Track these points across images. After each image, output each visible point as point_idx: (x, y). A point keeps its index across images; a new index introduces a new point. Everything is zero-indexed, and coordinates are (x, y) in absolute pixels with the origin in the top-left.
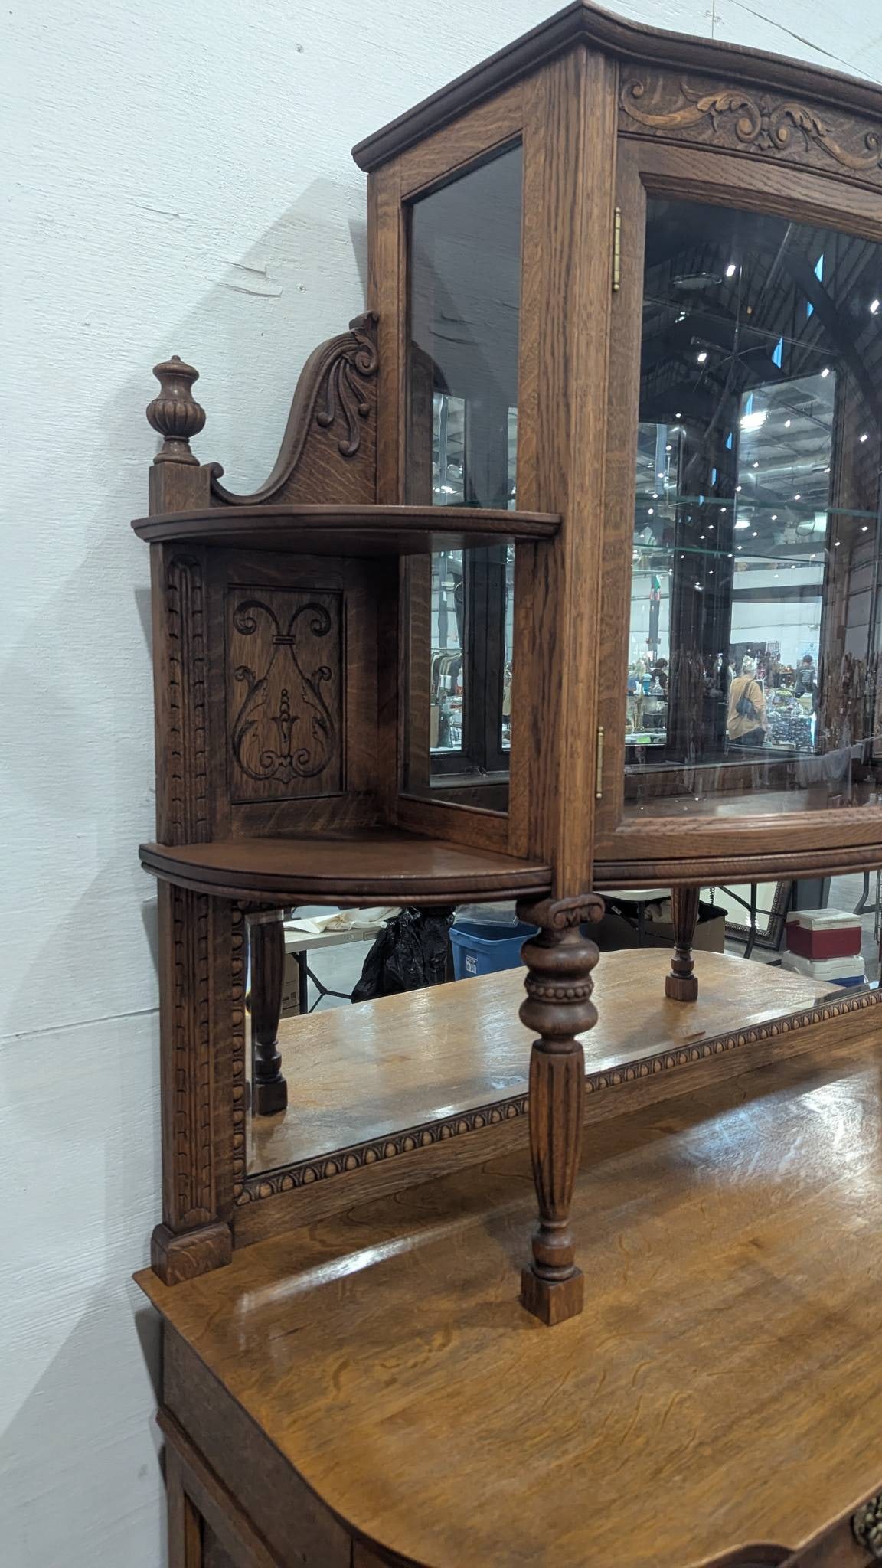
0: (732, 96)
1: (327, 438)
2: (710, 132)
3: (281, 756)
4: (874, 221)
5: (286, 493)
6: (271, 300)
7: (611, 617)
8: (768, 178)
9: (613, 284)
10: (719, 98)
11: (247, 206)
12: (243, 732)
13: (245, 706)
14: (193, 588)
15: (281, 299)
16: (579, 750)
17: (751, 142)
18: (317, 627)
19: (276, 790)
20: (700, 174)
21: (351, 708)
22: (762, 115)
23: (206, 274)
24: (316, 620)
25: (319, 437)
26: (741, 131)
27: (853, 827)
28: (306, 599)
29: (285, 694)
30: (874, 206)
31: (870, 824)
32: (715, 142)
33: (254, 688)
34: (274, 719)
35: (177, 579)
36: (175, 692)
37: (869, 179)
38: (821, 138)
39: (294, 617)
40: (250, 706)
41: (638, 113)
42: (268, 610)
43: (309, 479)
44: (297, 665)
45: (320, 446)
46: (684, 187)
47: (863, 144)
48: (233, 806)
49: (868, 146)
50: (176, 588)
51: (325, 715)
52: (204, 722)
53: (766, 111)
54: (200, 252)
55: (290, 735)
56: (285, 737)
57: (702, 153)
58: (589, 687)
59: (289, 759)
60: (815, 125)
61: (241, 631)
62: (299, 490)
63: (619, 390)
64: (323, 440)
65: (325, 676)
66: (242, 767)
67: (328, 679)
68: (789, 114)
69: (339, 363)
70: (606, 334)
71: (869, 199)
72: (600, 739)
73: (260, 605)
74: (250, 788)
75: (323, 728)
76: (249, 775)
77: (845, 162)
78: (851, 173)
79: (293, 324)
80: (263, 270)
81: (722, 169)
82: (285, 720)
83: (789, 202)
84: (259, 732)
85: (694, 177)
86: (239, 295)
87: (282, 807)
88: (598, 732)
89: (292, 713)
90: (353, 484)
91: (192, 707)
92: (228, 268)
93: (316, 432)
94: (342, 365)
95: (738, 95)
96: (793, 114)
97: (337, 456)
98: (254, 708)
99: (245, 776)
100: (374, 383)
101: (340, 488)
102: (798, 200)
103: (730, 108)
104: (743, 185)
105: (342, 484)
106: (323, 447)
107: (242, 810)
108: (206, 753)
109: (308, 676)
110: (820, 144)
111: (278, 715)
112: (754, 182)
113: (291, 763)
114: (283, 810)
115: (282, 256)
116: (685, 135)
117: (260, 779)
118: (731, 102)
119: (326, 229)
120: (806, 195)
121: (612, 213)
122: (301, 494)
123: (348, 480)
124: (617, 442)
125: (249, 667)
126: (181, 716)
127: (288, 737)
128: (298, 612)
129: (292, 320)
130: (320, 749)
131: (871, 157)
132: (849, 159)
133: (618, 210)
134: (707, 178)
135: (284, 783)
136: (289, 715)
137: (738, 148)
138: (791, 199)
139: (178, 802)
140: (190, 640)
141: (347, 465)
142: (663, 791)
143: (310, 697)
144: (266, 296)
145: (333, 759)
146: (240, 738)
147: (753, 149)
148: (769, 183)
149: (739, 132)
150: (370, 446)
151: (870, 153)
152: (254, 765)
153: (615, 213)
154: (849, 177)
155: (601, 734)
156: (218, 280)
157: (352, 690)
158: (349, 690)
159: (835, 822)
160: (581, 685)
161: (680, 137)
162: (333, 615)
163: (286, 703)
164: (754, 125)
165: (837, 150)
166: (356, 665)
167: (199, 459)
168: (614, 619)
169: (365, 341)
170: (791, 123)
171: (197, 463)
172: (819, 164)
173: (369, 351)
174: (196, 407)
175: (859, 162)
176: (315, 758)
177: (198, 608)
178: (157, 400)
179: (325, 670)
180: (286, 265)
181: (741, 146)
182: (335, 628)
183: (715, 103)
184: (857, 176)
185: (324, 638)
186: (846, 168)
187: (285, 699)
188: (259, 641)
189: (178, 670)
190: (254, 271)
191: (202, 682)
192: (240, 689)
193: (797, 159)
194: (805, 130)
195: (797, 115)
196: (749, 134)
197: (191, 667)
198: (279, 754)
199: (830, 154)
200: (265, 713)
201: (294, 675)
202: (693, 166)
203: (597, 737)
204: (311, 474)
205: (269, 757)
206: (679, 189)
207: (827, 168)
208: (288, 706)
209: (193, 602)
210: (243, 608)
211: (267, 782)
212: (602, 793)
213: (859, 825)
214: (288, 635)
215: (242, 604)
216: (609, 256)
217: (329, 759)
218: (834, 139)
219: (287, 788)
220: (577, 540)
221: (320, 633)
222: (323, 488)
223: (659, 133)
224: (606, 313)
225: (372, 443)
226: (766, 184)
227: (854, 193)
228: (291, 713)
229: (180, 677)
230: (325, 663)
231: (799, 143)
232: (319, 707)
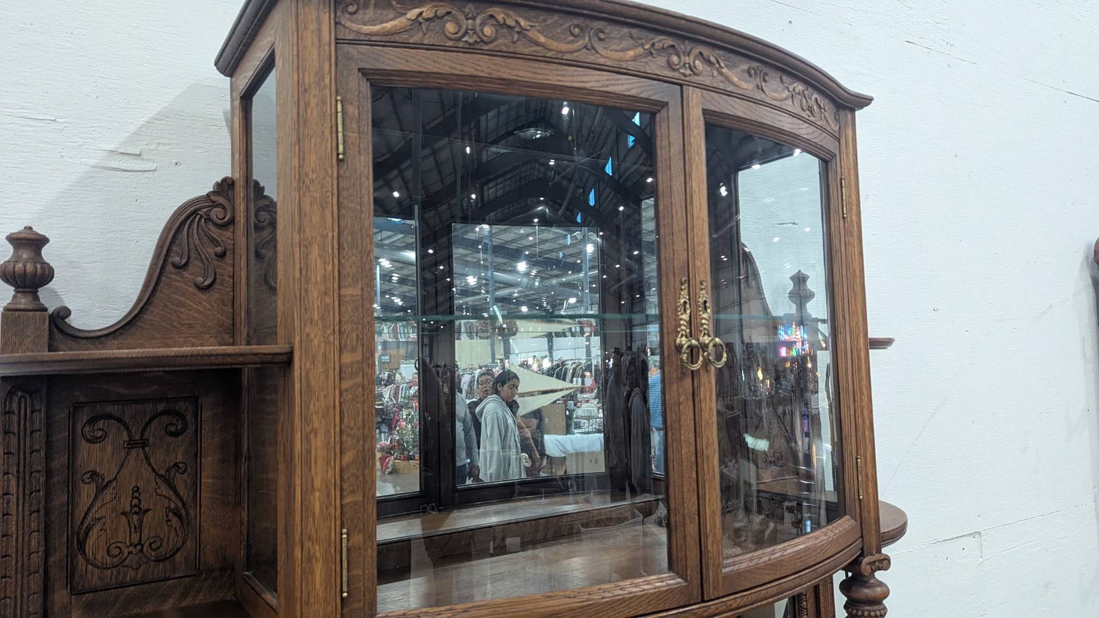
0: (437, 7)
1: (182, 277)
2: (420, 35)
3: (131, 545)
4: (587, 89)
5: (138, 323)
6: (146, 175)
7: (352, 429)
8: (479, 65)
9: (338, 154)
10: (424, 9)
11: (124, 108)
12: (89, 529)
13: (92, 505)
14: (32, 412)
15: (156, 173)
16: (318, 554)
17: (459, 39)
18: (173, 429)
19: (125, 576)
20: (411, 65)
21: (205, 495)
22: (467, 19)
23: (81, 160)
24: (172, 424)
25: (173, 276)
26: (449, 32)
27: (623, 600)
28: (161, 407)
29: (136, 490)
30: (585, 79)
31: (643, 595)
32: (426, 42)
33: (101, 489)
34: (124, 513)
35: (15, 405)
36: (8, 502)
37: (577, 59)
38: (526, 32)
39: (148, 423)
40: (98, 504)
41: (353, 25)
42: (119, 420)
43: (163, 310)
44: (150, 464)
45: (174, 283)
46: (402, 77)
47: (569, 33)
48: (73, 597)
49: (572, 34)
50: (13, 413)
51: (180, 504)
52: (39, 526)
53: (470, 15)
54: (77, 144)
55: (140, 526)
56: (135, 528)
57: (414, 50)
58: (328, 495)
59: (139, 548)
60: (517, 22)
61: (88, 441)
62: (152, 320)
63: (350, 238)
64: (178, 278)
65: (181, 471)
66: (87, 560)
67: (184, 472)
68: (492, 16)
69: (195, 217)
70: (333, 194)
71: (580, 73)
72: (345, 542)
73: (110, 417)
74: (96, 577)
75: (180, 517)
76: (94, 565)
77: (551, 47)
78: (559, 56)
79: (168, 190)
80: (138, 153)
81: (434, 61)
82: (136, 513)
83: (501, 82)
84: (107, 526)
85: (408, 69)
86: (113, 173)
87: (128, 592)
88: (342, 534)
89: (144, 506)
90: (209, 310)
91: (27, 513)
92: (105, 154)
93: (172, 273)
94: (197, 220)
95: (441, 6)
96: (496, 15)
97: (192, 289)
98: (102, 506)
99: (90, 567)
100: (231, 230)
101: (196, 315)
102: (509, 80)
103: (436, 16)
104: (454, 72)
105: (199, 312)
106: (178, 284)
107: (84, 599)
108: (40, 554)
109: (162, 472)
110: (525, 36)
111: (128, 508)
112: (465, 68)
113: (141, 550)
114: (128, 595)
115: (157, 141)
116: (397, 38)
117: (107, 569)
118: (436, 11)
119: (200, 119)
120: (517, 76)
121: (333, 101)
122: (156, 324)
123: (205, 307)
124: (350, 279)
125: (98, 470)
126: (14, 523)
127: (139, 528)
128: (151, 419)
129: (167, 187)
130: (173, 534)
131: (577, 42)
132: (554, 45)
133: (339, 98)
134: (421, 69)
135: (133, 569)
136: (140, 508)
137: (447, 45)
138: (503, 79)
139: (8, 600)
140: (28, 455)
141: (203, 296)
142: (546, 535)
143: (164, 490)
144: (141, 171)
145: (188, 543)
146: (87, 534)
147: (461, 45)
148: (479, 68)
149: (447, 33)
150: (227, 279)
151: (576, 39)
152: (101, 556)
153: (337, 101)
154: (557, 58)
155: (345, 536)
156: (92, 164)
157: (207, 480)
158: (203, 480)
159: (604, 598)
160: (317, 494)
161: (392, 40)
162: (189, 418)
163: (136, 497)
164: (460, 26)
165: (542, 39)
166: (210, 459)
167: (46, 305)
168: (355, 429)
169: (221, 200)
170: (495, 23)
171: (45, 310)
172: (526, 51)
173: (224, 208)
174: (45, 265)
175: (564, 47)
176: (168, 543)
177: (36, 427)
178: (8, 261)
179: (181, 465)
180: (161, 147)
181: (450, 43)
182: (191, 429)
183: (421, 14)
184: (565, 58)
185: (180, 438)
186: (552, 53)
187: (136, 494)
188: (109, 448)
189: (13, 482)
190: (128, 154)
191: (39, 491)
192: (87, 492)
193: (504, 49)
194: (509, 27)
195: (500, 17)
196: (456, 33)
197: (27, 479)
198: (128, 544)
199: (537, 44)
200: (114, 510)
201: (146, 472)
202: (407, 61)
203: (341, 539)
204: (165, 306)
205: (118, 547)
206: (398, 78)
207: (534, 54)
208: (140, 501)
209: (32, 423)
210: (92, 421)
211: (115, 570)
212: (347, 592)
213: (630, 598)
214: (141, 439)
215: (91, 418)
216: (331, 134)
217: (184, 543)
218: (539, 31)
219: (137, 573)
220: (308, 366)
221: (175, 434)
222: (178, 317)
223: (374, 38)
224: (332, 177)
225: (229, 276)
226: (476, 70)
227: (563, 70)
228: (142, 507)
229: (15, 489)
230: (180, 458)
231: (505, 36)
232: (173, 498)
